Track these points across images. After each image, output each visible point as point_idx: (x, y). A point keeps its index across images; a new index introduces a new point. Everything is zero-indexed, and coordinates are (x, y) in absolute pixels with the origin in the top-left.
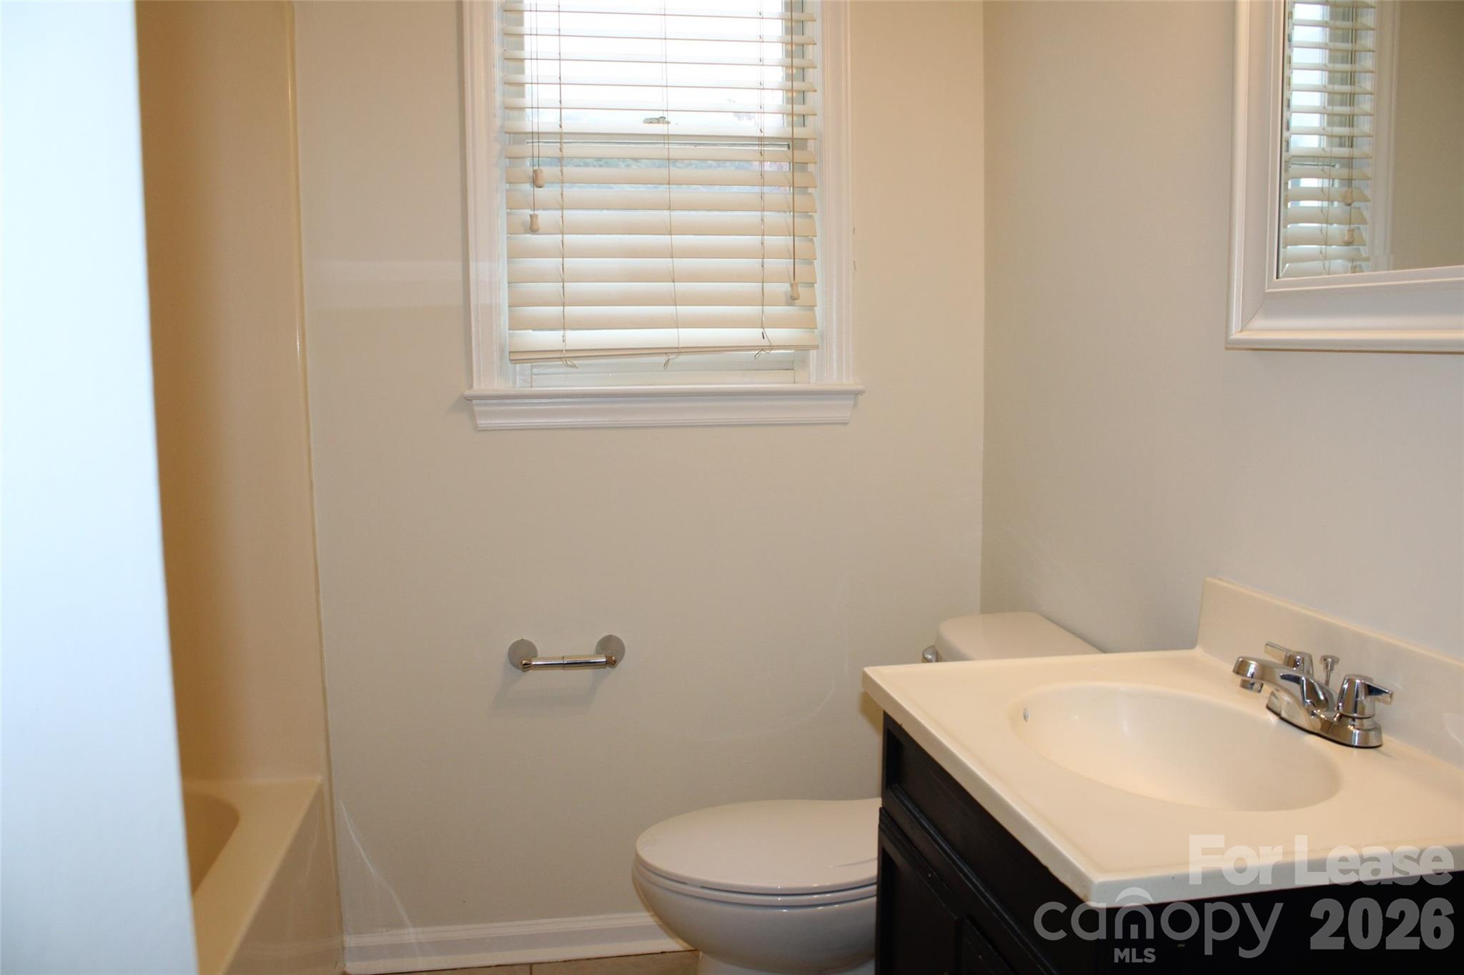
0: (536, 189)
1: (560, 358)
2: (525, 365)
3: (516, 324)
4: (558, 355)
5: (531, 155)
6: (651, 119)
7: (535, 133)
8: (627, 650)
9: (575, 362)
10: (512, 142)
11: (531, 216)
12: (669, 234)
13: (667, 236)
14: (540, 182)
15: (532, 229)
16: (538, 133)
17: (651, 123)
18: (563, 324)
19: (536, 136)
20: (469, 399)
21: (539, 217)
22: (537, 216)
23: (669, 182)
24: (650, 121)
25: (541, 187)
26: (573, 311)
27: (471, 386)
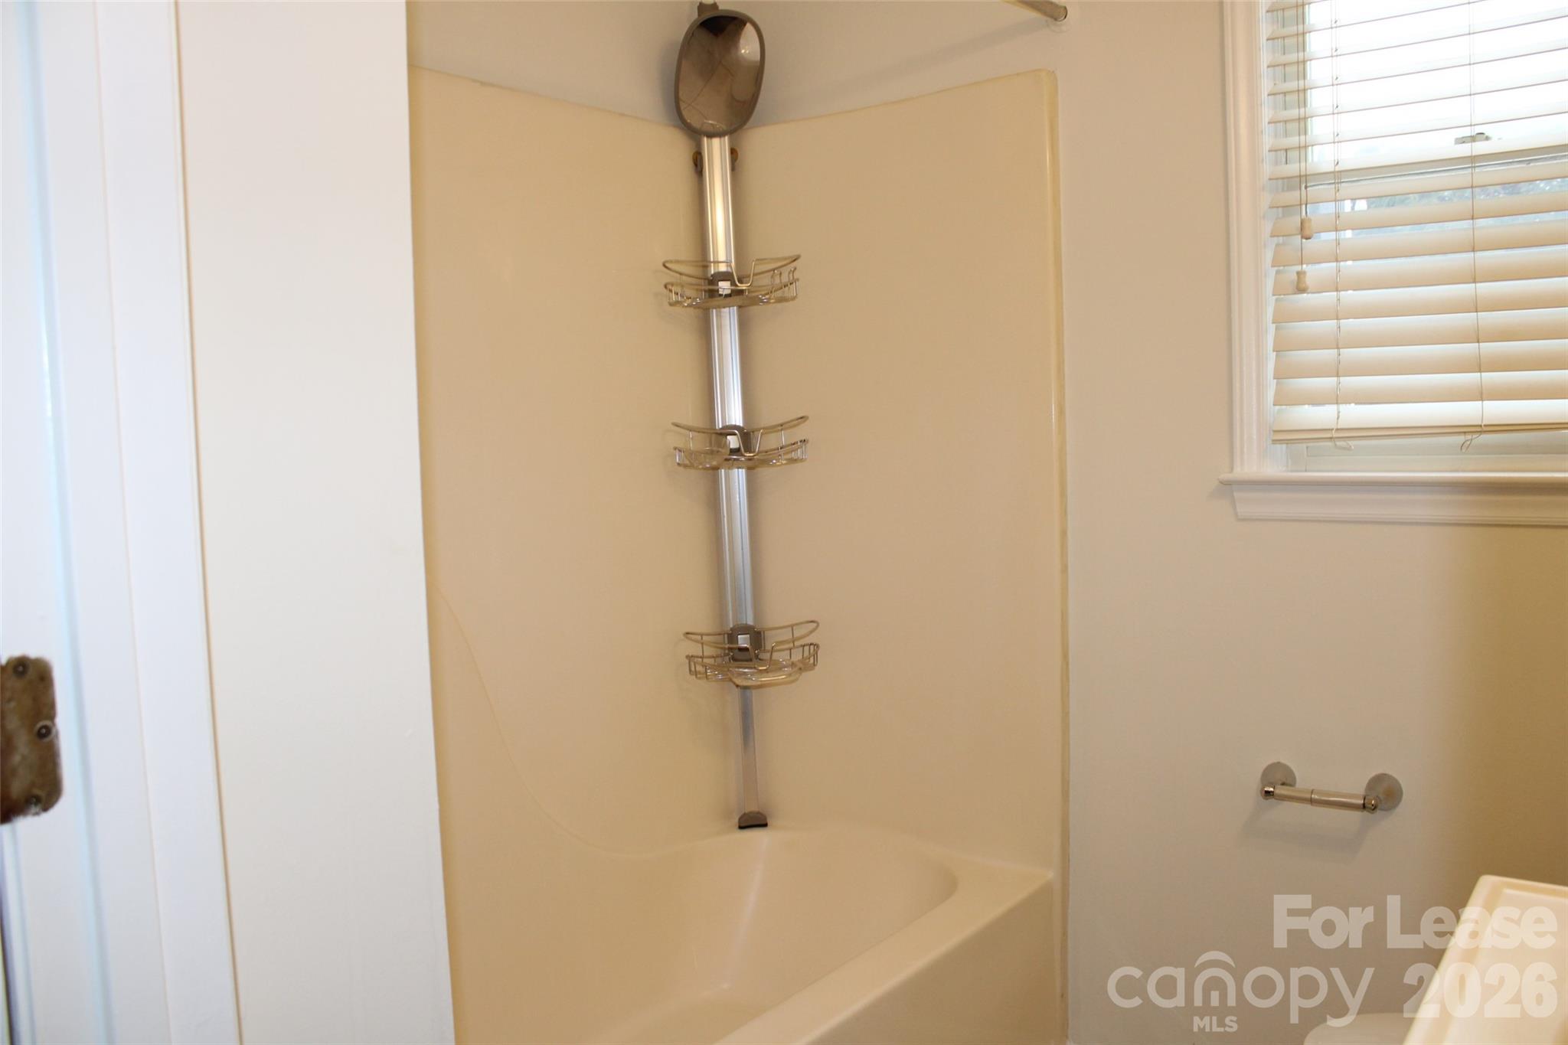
0: (1304, 240)
1: (1331, 438)
2: (1300, 445)
3: (1284, 399)
4: (1328, 435)
5: (1299, 203)
6: (1463, 138)
7: (1303, 176)
8: (1404, 797)
9: (1352, 443)
10: (1285, 189)
11: (1298, 273)
12: (1473, 283)
13: (1470, 285)
14: (1307, 233)
15: (1301, 289)
16: (1306, 176)
17: (1464, 142)
18: (1337, 398)
19: (1303, 179)
20: (1228, 484)
21: (1308, 274)
22: (1304, 273)
23: (1473, 216)
24: (1462, 141)
25: (1309, 238)
26: (1350, 382)
27: (1232, 469)
